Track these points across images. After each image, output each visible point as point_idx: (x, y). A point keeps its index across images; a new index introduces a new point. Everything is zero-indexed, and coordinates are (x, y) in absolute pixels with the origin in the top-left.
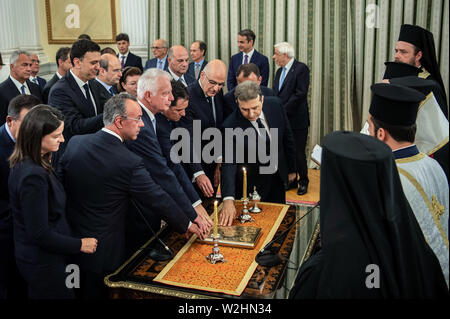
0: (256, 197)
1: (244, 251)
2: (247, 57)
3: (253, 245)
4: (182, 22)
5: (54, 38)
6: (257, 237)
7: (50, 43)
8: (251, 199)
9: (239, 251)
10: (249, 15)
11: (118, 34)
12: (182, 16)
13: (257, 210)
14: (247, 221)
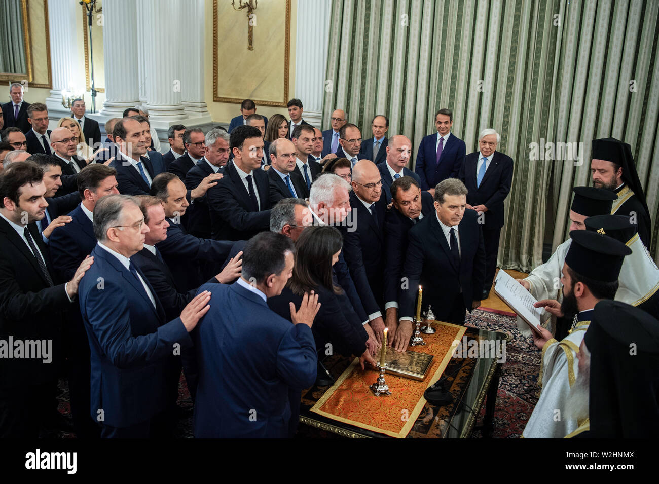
0: (431, 317)
1: (412, 382)
2: (442, 139)
3: (422, 377)
4: (363, 90)
5: (219, 96)
6: (427, 366)
7: (214, 101)
8: (425, 318)
9: (407, 382)
10: (439, 90)
11: (290, 99)
12: (363, 85)
13: (430, 331)
14: (417, 344)
